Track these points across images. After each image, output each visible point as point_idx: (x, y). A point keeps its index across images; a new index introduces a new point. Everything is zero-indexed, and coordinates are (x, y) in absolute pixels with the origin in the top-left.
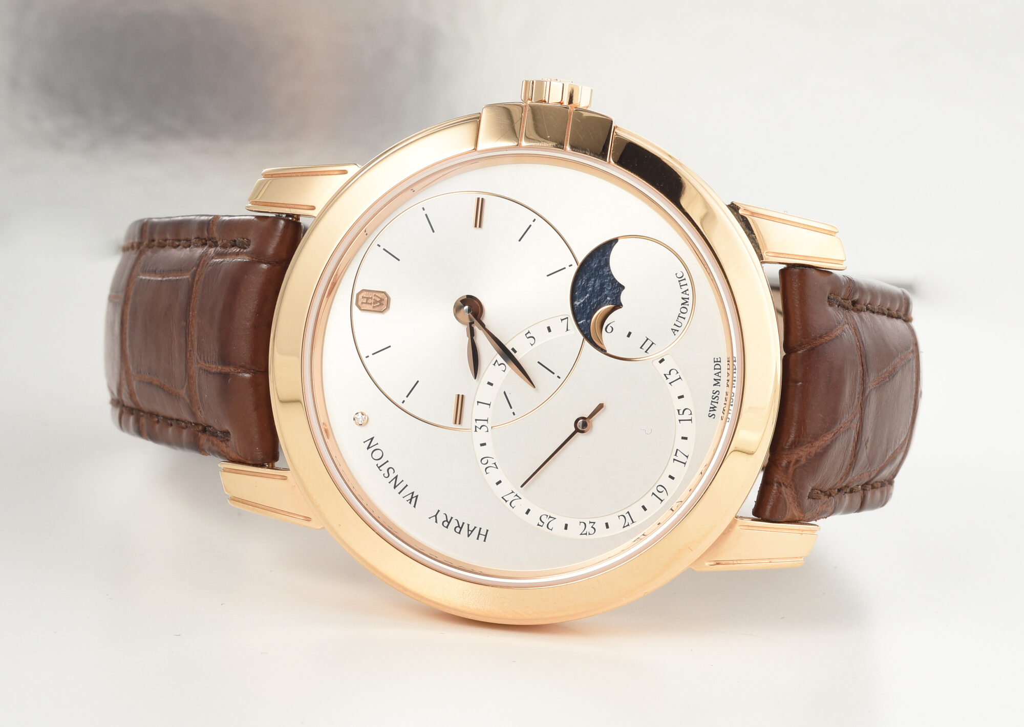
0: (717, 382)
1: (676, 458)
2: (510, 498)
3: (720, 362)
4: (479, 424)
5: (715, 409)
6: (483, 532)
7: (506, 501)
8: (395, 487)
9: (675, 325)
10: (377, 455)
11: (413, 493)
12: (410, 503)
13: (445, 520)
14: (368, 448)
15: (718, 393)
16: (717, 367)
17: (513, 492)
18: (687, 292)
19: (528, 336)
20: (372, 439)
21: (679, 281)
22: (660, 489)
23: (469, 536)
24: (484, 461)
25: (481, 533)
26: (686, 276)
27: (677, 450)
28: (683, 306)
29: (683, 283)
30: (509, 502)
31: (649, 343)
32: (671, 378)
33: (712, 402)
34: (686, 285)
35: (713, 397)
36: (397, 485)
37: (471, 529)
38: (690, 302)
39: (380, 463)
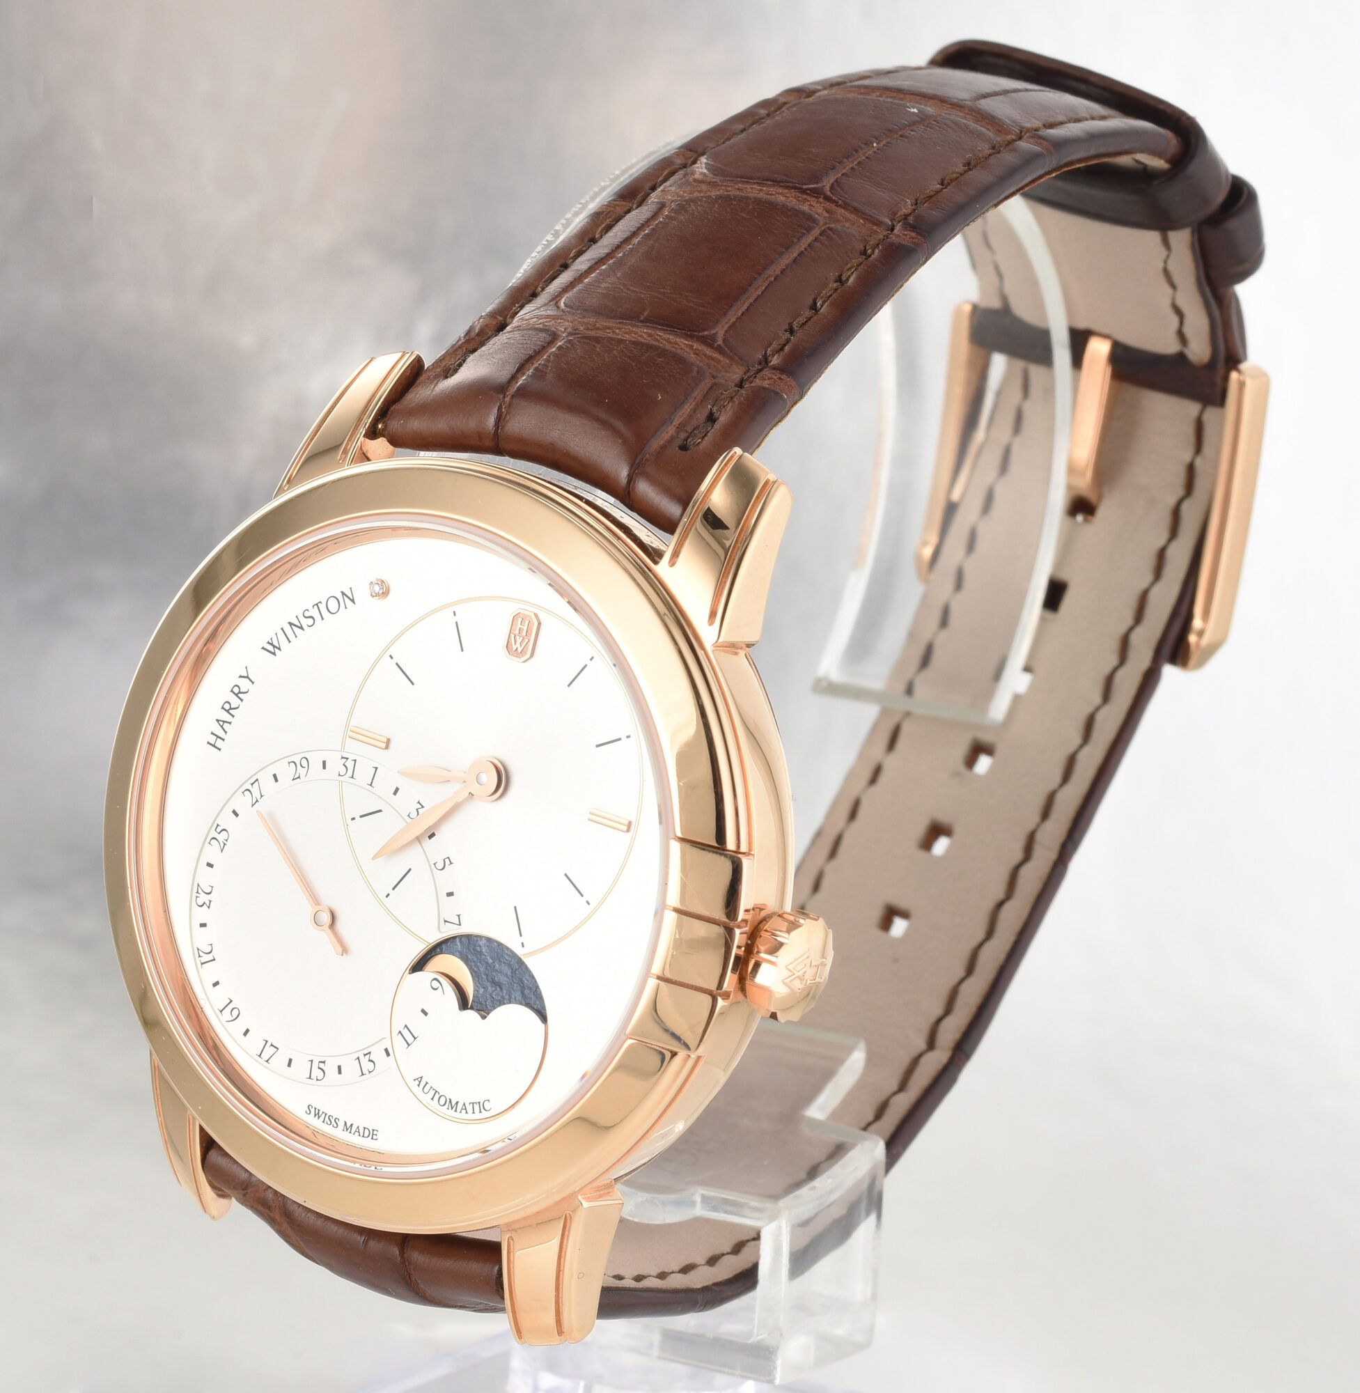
0: (348, 1128)
1: (269, 1044)
2: (255, 790)
3: (372, 1138)
4: (350, 764)
5: (317, 1116)
6: (219, 743)
7: (252, 784)
8: (291, 624)
9: (427, 1083)
10: (333, 605)
11: (279, 649)
12: (268, 643)
13: (241, 691)
14: (343, 593)
15: (335, 1126)
16: (367, 1133)
17: (262, 796)
18: (464, 1111)
19: (447, 861)
20: (353, 601)
21: (479, 1103)
22: (235, 1013)
23: (218, 721)
24: (304, 763)
25: (218, 739)
26: (485, 1114)
27: (278, 1049)
28: (448, 1101)
29: (476, 1107)
30: (250, 788)
31: (410, 1039)
32: (364, 1061)
33: (326, 1114)
34: (474, 1113)
35: (331, 1118)
36: (293, 627)
37: (226, 726)
38: (451, 1112)
39: (323, 607)
